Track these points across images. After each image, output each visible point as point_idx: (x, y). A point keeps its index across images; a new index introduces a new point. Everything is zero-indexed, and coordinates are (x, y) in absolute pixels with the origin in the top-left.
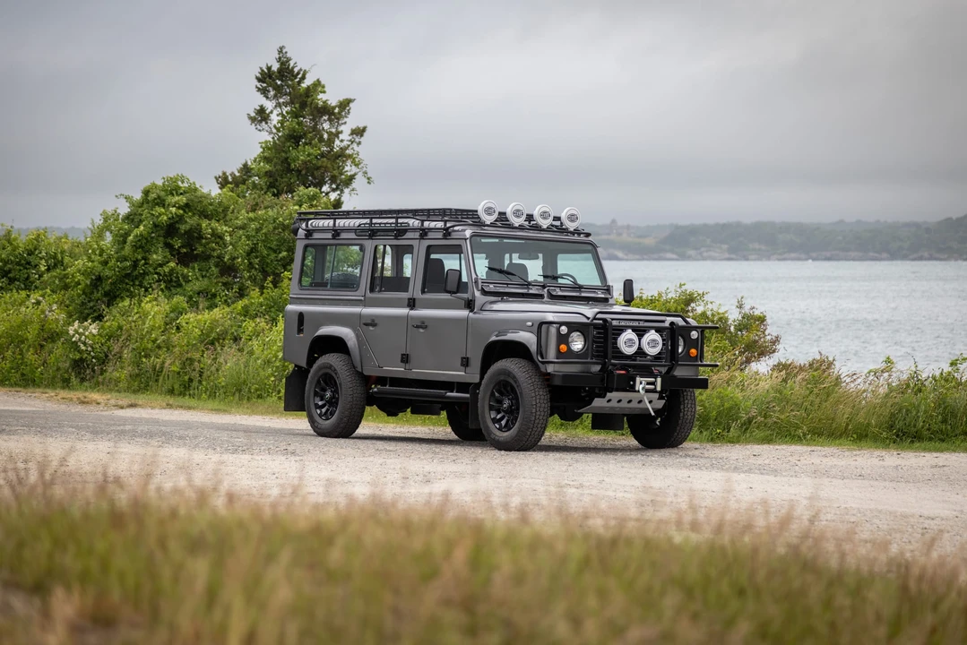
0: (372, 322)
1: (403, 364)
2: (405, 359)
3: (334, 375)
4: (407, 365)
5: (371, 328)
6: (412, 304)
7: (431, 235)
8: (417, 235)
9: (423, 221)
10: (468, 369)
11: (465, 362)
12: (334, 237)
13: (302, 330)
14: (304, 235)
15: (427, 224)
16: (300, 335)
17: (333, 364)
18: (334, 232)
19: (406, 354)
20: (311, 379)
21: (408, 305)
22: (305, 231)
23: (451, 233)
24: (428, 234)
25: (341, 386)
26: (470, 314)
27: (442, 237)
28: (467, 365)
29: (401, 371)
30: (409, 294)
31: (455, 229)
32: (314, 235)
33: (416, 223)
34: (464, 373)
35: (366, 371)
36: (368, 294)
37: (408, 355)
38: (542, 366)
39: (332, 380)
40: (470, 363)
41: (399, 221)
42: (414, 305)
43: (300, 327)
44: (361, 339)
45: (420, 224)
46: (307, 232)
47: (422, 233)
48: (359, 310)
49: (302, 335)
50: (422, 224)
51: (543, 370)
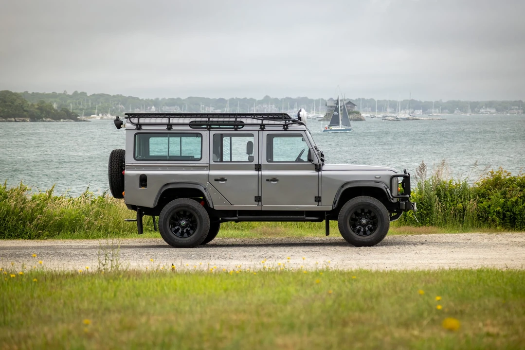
0: (223, 179)
1: (257, 203)
2: (258, 199)
3: (192, 211)
4: (260, 203)
5: (221, 182)
6: (258, 167)
7: (267, 128)
8: (258, 128)
9: (262, 120)
10: (320, 203)
11: (318, 199)
12: (169, 129)
13: (145, 186)
14: (135, 127)
15: (265, 122)
16: (142, 188)
17: (190, 204)
18: (170, 126)
19: (258, 197)
20: (168, 214)
21: (256, 168)
22: (137, 125)
23: (289, 127)
24: (266, 127)
25: (200, 217)
26: (320, 173)
27: (281, 129)
28: (320, 201)
29: (253, 206)
30: (255, 162)
31: (293, 125)
32: (143, 128)
33: (255, 121)
34: (316, 206)
35: (217, 207)
36: (212, 162)
37: (260, 197)
38: (392, 199)
39: (188, 214)
40: (323, 199)
41: (238, 119)
42: (260, 168)
43: (144, 184)
44: (210, 189)
45: (260, 122)
46: (139, 126)
47: (262, 127)
48: (206, 172)
49: (144, 188)
50: (262, 122)
51: (393, 201)
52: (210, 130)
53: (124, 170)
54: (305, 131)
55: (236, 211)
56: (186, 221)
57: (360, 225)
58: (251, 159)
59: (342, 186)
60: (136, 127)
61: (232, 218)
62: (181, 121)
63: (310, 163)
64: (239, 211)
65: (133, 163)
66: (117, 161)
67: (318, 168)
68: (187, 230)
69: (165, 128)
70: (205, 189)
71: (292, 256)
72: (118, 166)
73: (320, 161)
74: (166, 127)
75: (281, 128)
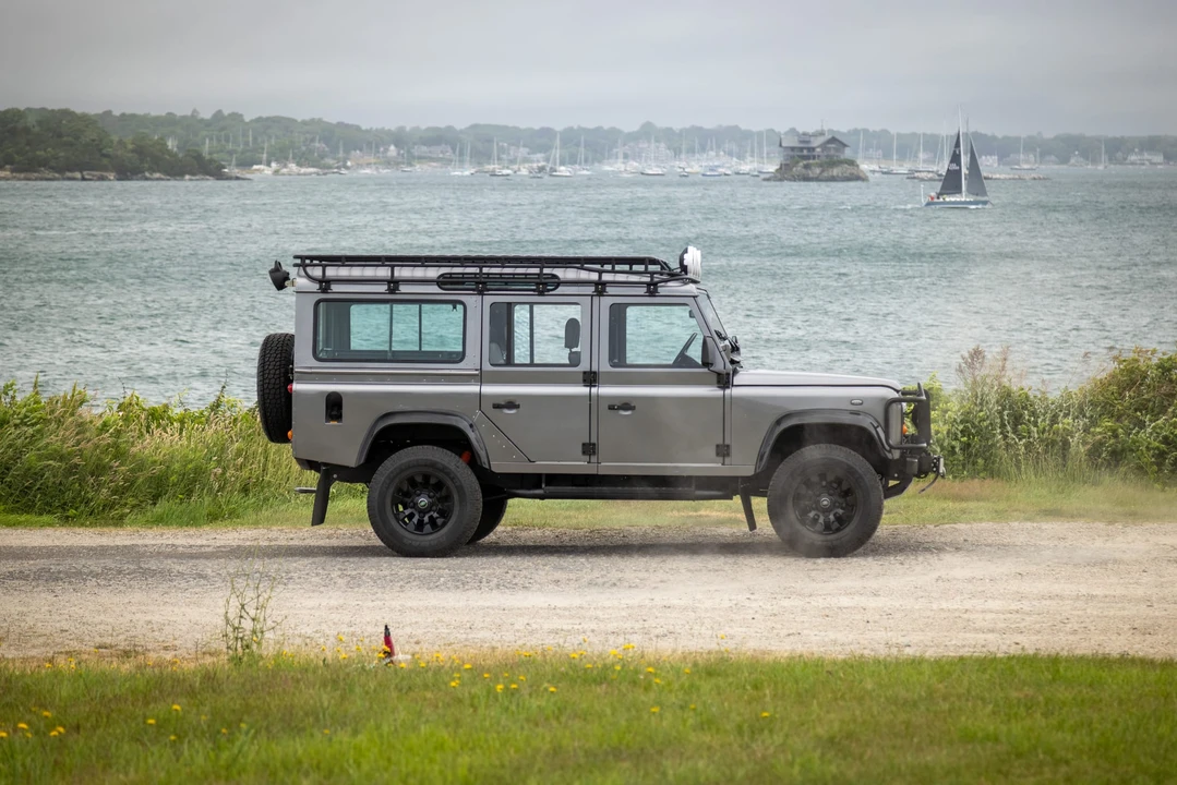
0: (511, 403)
1: (587, 458)
2: (589, 449)
3: (441, 475)
4: (594, 459)
5: (506, 411)
6: (591, 379)
7: (610, 290)
8: (591, 290)
9: (600, 272)
10: (727, 460)
11: (723, 451)
12: (392, 291)
13: (338, 417)
14: (315, 287)
15: (606, 277)
16: (332, 423)
17: (438, 460)
18: (393, 284)
19: (590, 444)
20: (388, 481)
21: (584, 381)
22: (320, 282)
23: (659, 289)
24: (608, 289)
25: (460, 489)
26: (728, 391)
27: (642, 293)
28: (728, 455)
29: (578, 465)
30: (584, 366)
31: (669, 284)
32: (335, 288)
33: (584, 275)
34: (720, 465)
35: (499, 466)
36: (487, 367)
37: (594, 444)
38: (890, 452)
39: (433, 481)
40: (734, 451)
41: (546, 271)
42: (595, 381)
43: (334, 413)
44: (484, 426)
45: (594, 276)
46: (325, 284)
47: (600, 288)
48: (474, 389)
49: (336, 423)
50: (600, 277)
51: (889, 456)
52: (483, 295)
53: (292, 382)
54: (694, 297)
55: (540, 475)
56: (429, 497)
57: (816, 509)
58: (575, 360)
59: (778, 422)
60: (317, 286)
61: (532, 492)
62: (419, 273)
63: (706, 370)
64: (547, 475)
65: (311, 368)
66: (276, 359)
67: (724, 381)
68: (431, 518)
69: (383, 288)
70: (471, 426)
71: (662, 582)
72: (278, 372)
73: (728, 364)
74: (386, 287)
75: (643, 291)
